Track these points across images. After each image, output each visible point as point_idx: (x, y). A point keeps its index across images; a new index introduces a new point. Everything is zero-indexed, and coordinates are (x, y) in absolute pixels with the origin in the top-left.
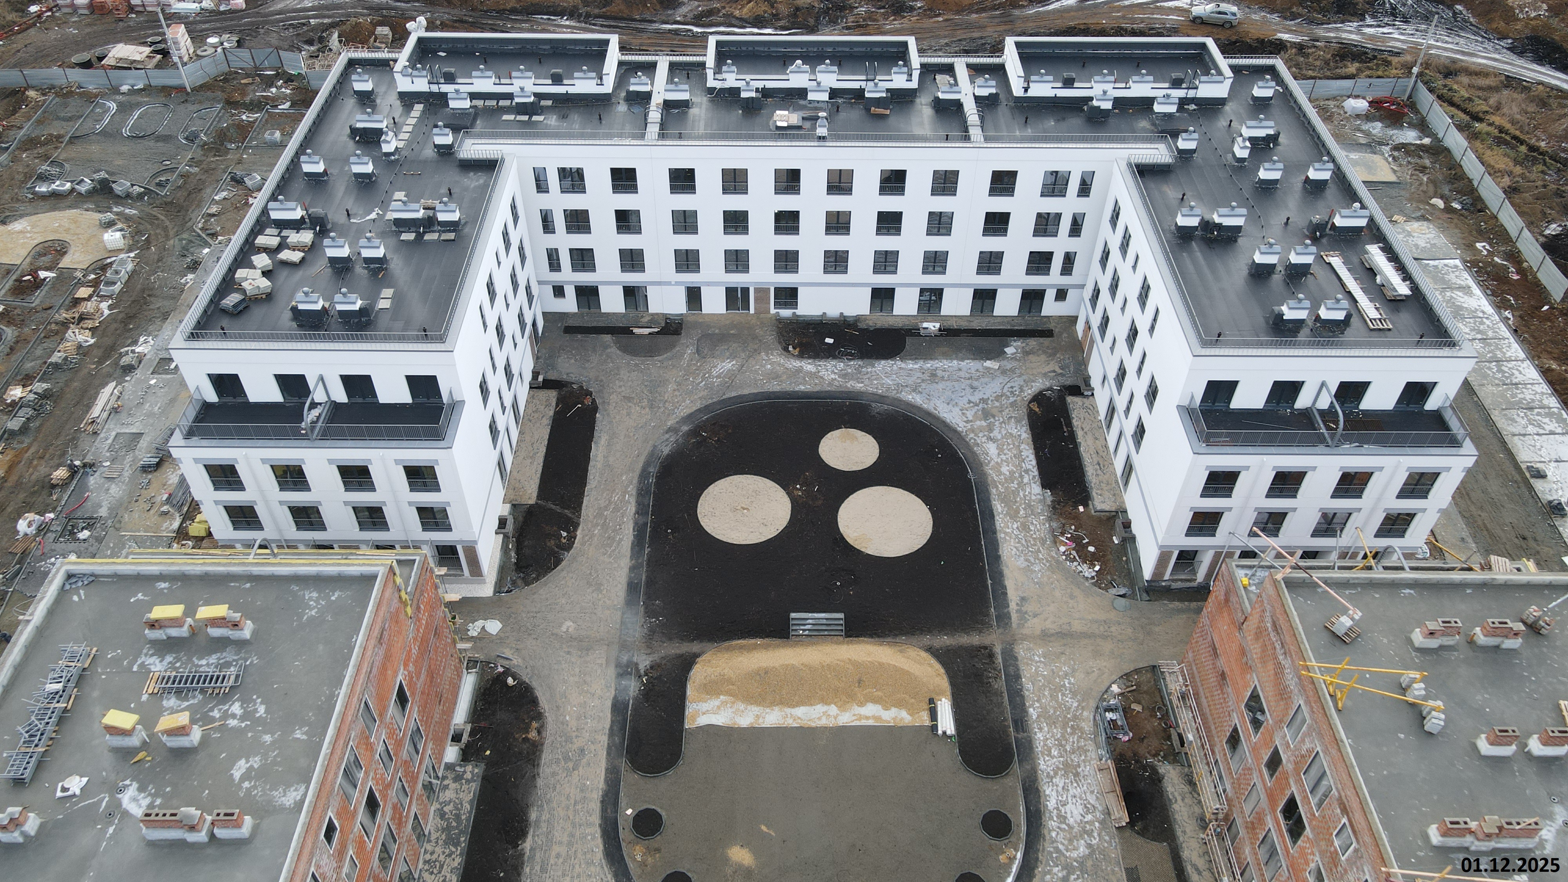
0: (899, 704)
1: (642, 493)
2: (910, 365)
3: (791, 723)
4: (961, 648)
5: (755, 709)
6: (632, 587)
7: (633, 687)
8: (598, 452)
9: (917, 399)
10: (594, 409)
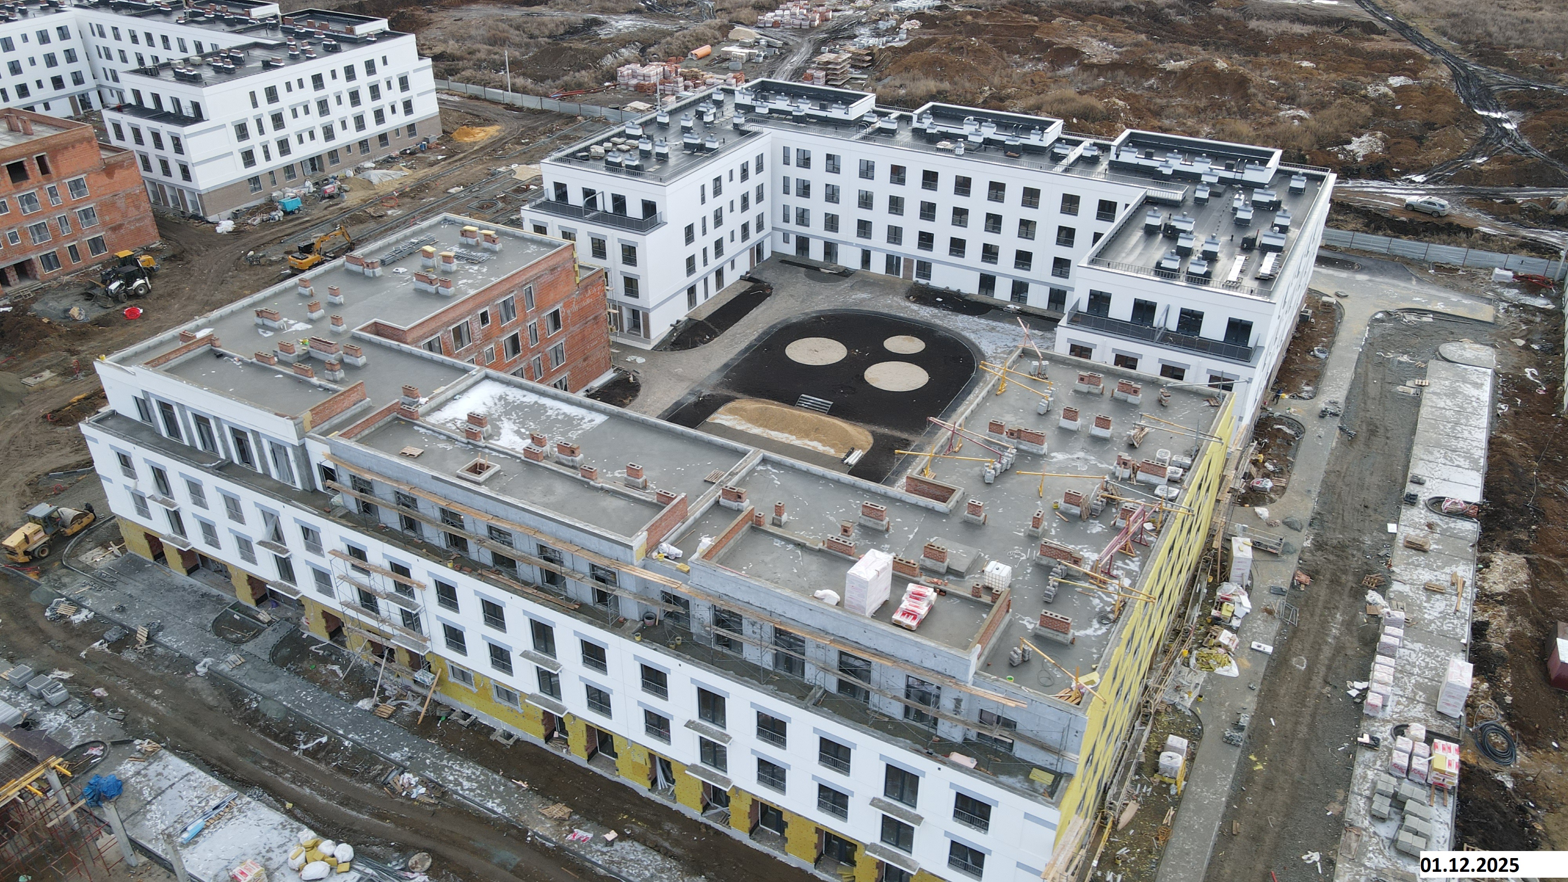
0: (832, 446)
1: (765, 333)
2: (983, 321)
3: (765, 435)
4: (892, 436)
5: (750, 425)
6: (726, 366)
7: (692, 399)
8: (754, 313)
9: (972, 337)
10: (769, 295)
